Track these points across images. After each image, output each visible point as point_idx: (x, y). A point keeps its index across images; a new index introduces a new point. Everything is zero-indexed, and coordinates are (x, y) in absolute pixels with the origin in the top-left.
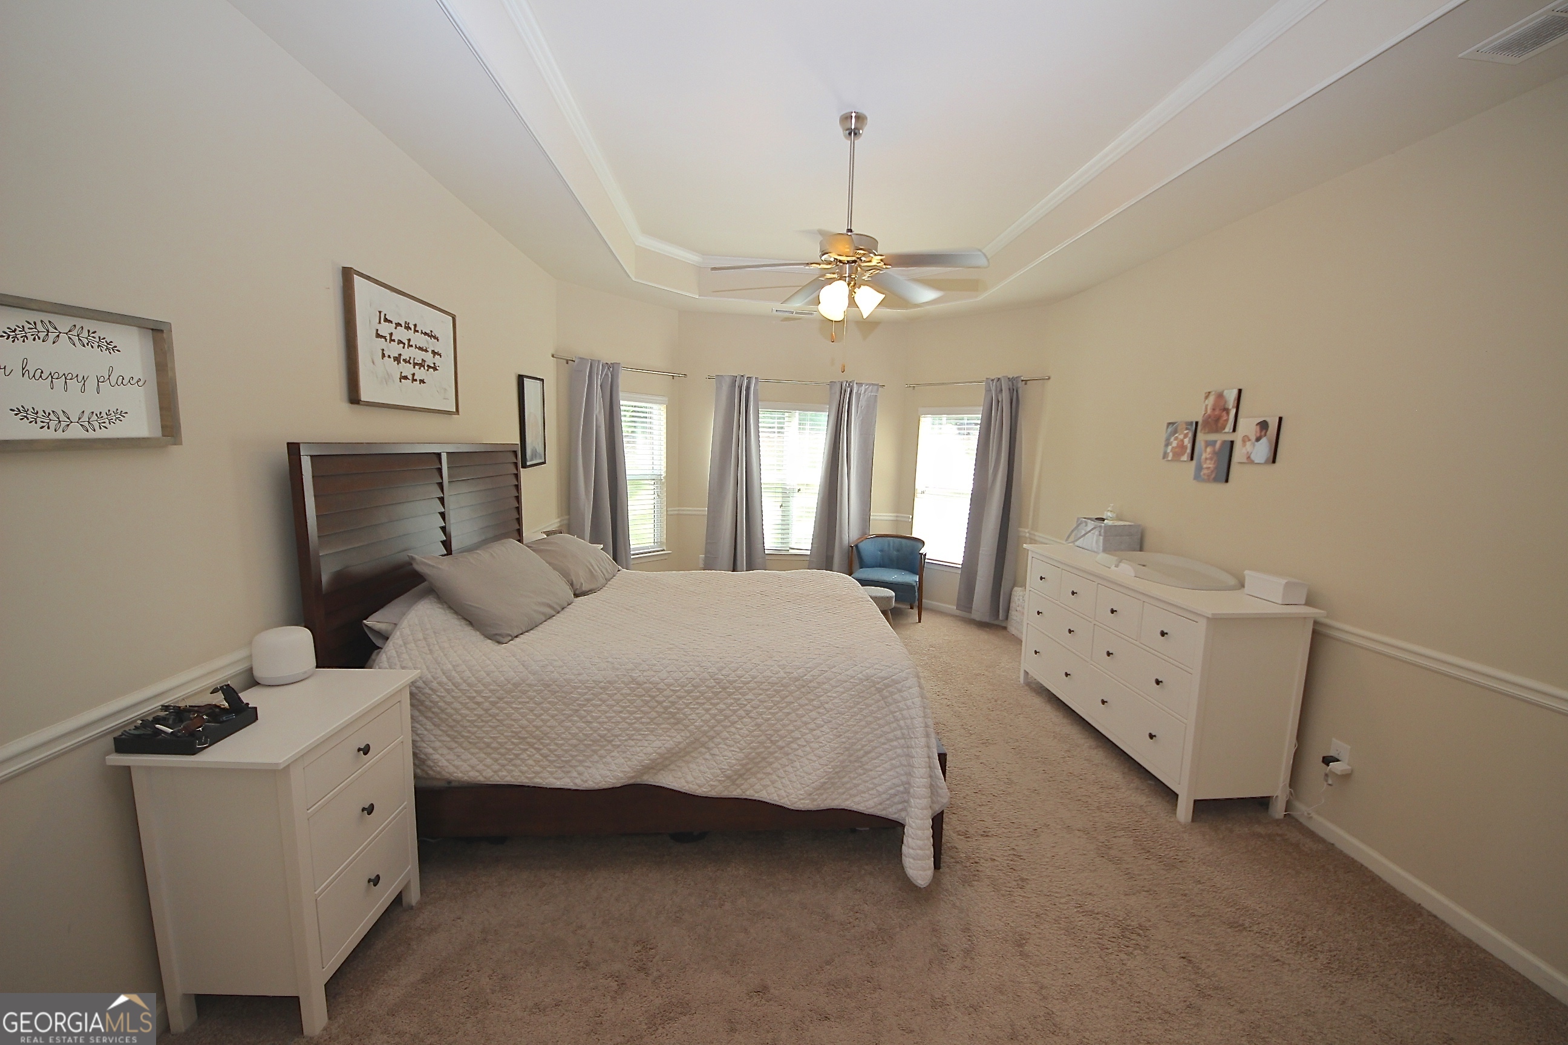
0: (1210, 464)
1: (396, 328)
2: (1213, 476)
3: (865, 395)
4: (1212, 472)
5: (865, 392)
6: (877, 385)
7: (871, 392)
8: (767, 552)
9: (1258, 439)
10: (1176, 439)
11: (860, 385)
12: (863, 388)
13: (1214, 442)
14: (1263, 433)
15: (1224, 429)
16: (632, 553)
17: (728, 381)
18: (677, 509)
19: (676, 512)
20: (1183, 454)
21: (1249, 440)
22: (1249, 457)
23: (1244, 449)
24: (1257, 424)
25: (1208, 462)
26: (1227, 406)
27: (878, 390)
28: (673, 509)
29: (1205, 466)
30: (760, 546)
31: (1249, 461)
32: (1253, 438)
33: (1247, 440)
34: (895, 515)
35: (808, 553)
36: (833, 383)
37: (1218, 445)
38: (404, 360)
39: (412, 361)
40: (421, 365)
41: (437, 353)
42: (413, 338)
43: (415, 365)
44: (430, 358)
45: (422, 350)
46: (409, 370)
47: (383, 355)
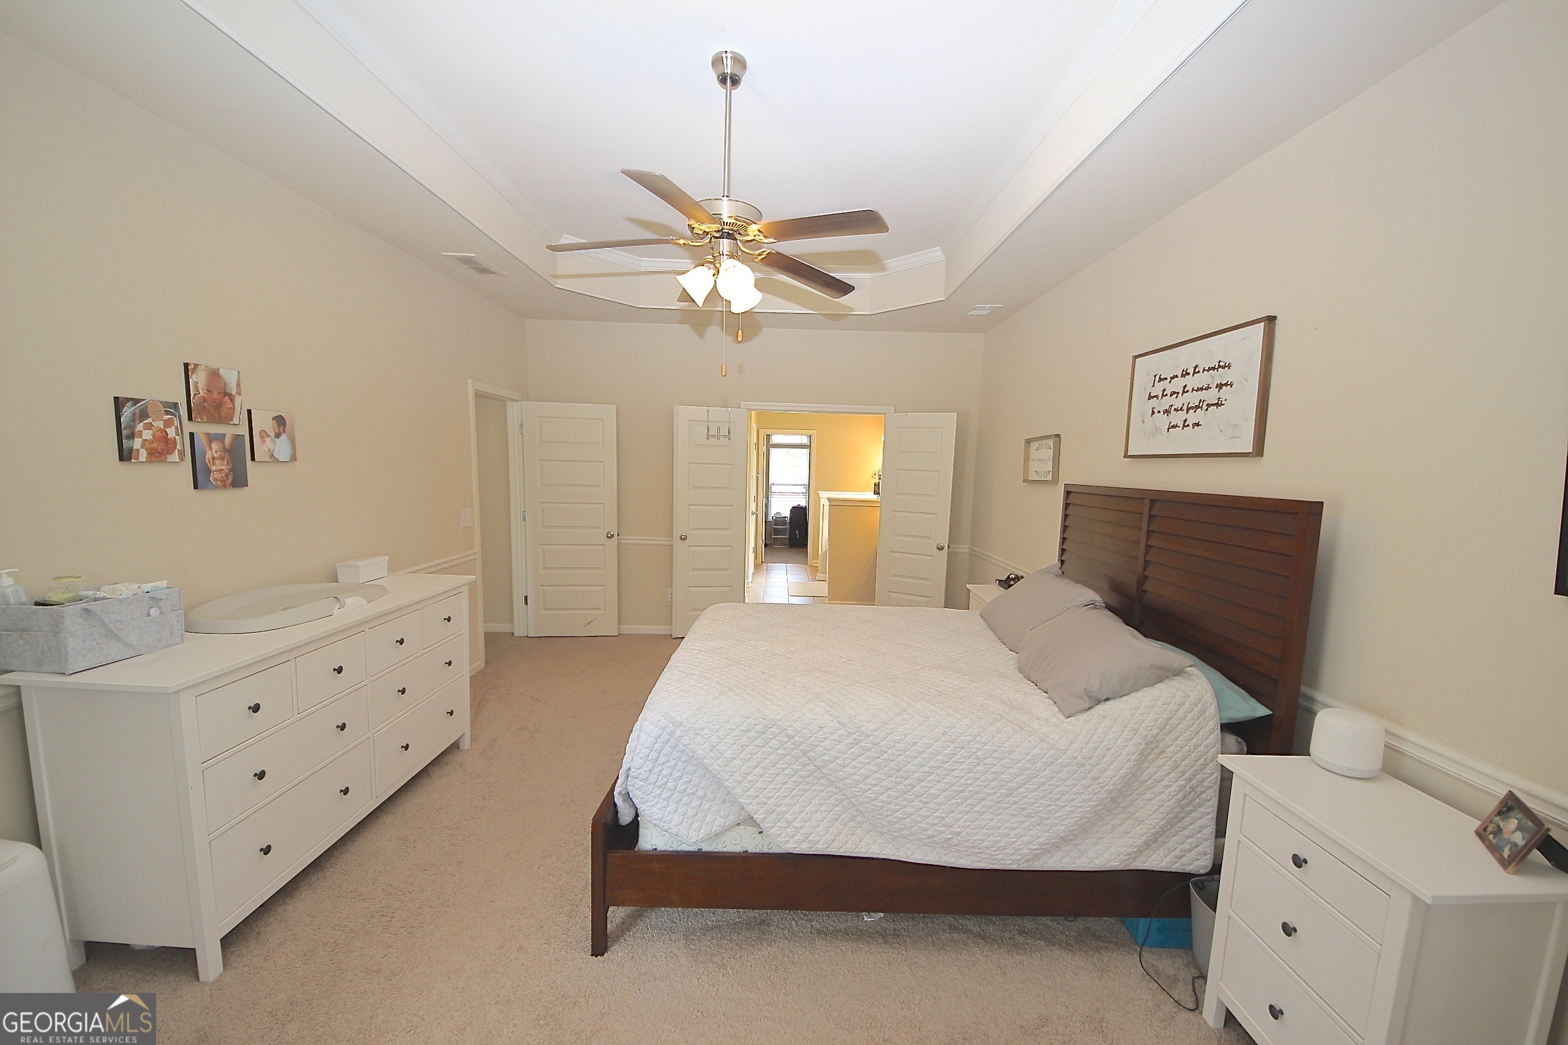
0: (221, 465)
1: (1171, 382)
2: (230, 479)
4: (227, 476)
9: (278, 436)
10: (149, 426)
13: (221, 438)
14: (281, 429)
15: (231, 420)
20: (170, 452)
21: (268, 436)
22: (272, 456)
23: (264, 445)
24: (274, 419)
25: (217, 462)
26: (228, 391)
29: (213, 468)
31: (274, 459)
32: (272, 435)
33: (265, 435)
37: (228, 441)
38: (1175, 410)
39: (1185, 408)
40: (1197, 407)
41: (1226, 385)
42: (1191, 382)
43: (1188, 409)
44: (1211, 396)
45: (1202, 389)
46: (1177, 418)
47: (1153, 413)
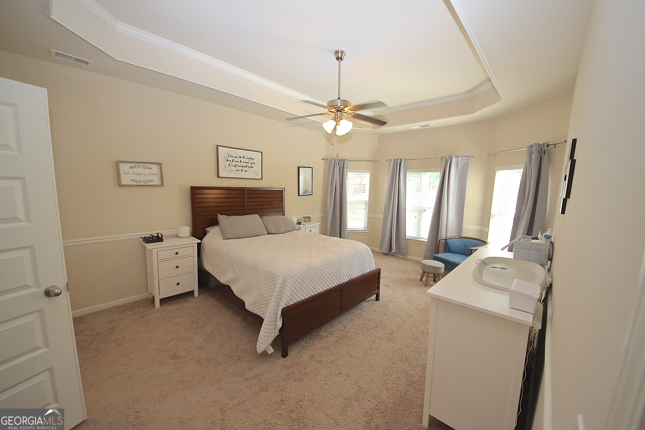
1: (235, 158)
3: (461, 163)
5: (461, 160)
6: (469, 156)
7: (465, 160)
8: (407, 237)
11: (458, 157)
12: (460, 159)
16: (348, 230)
17: (393, 161)
18: (373, 215)
19: (373, 216)
27: (469, 158)
28: (370, 214)
30: (403, 234)
34: (479, 227)
35: (426, 241)
36: (442, 158)
38: (238, 166)
39: (241, 166)
40: (245, 167)
41: (253, 163)
42: (243, 160)
43: (243, 167)
44: (250, 165)
45: (246, 163)
46: (240, 168)
47: (229, 165)
